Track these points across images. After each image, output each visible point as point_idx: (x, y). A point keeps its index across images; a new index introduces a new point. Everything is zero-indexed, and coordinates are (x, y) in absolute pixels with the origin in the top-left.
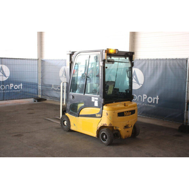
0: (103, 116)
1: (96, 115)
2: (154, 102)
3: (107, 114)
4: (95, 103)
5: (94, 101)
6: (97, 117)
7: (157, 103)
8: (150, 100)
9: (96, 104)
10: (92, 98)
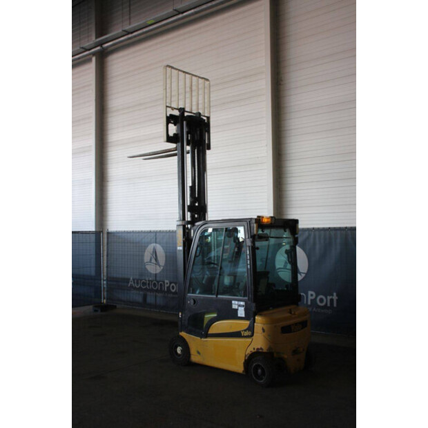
0: (255, 334)
1: (242, 333)
2: (329, 305)
3: (263, 329)
4: (239, 312)
5: (237, 308)
6: (244, 337)
7: (335, 305)
8: (321, 300)
9: (241, 313)
10: (233, 302)
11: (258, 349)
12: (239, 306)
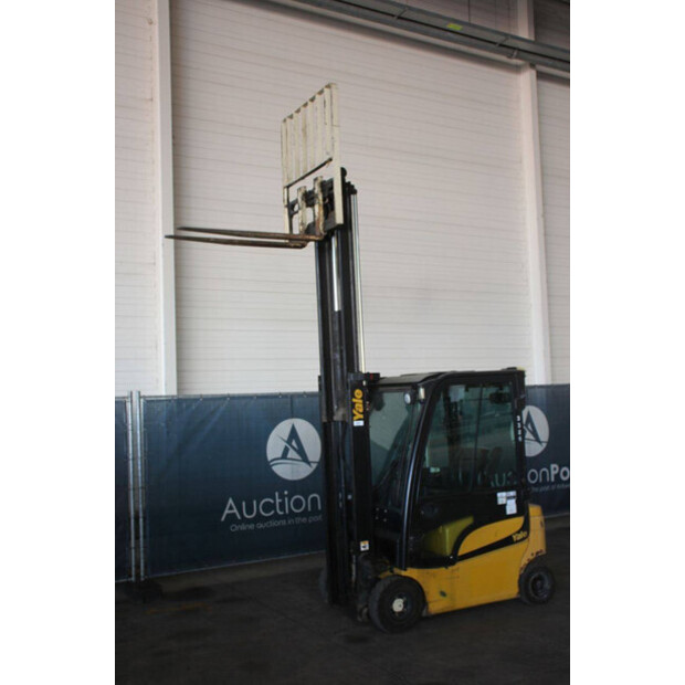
1: (514, 537)
4: (508, 507)
5: (504, 502)
6: (517, 542)
9: (511, 508)
10: (499, 495)
11: (537, 553)
12: (508, 498)
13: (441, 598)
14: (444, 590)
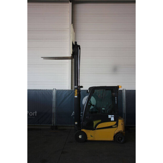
0: (118, 126)
1: (113, 126)
3: (122, 124)
5: (110, 117)
6: (114, 127)
9: (113, 119)
10: (109, 116)
11: (120, 131)
12: (111, 117)
13: (91, 137)
14: (92, 135)
